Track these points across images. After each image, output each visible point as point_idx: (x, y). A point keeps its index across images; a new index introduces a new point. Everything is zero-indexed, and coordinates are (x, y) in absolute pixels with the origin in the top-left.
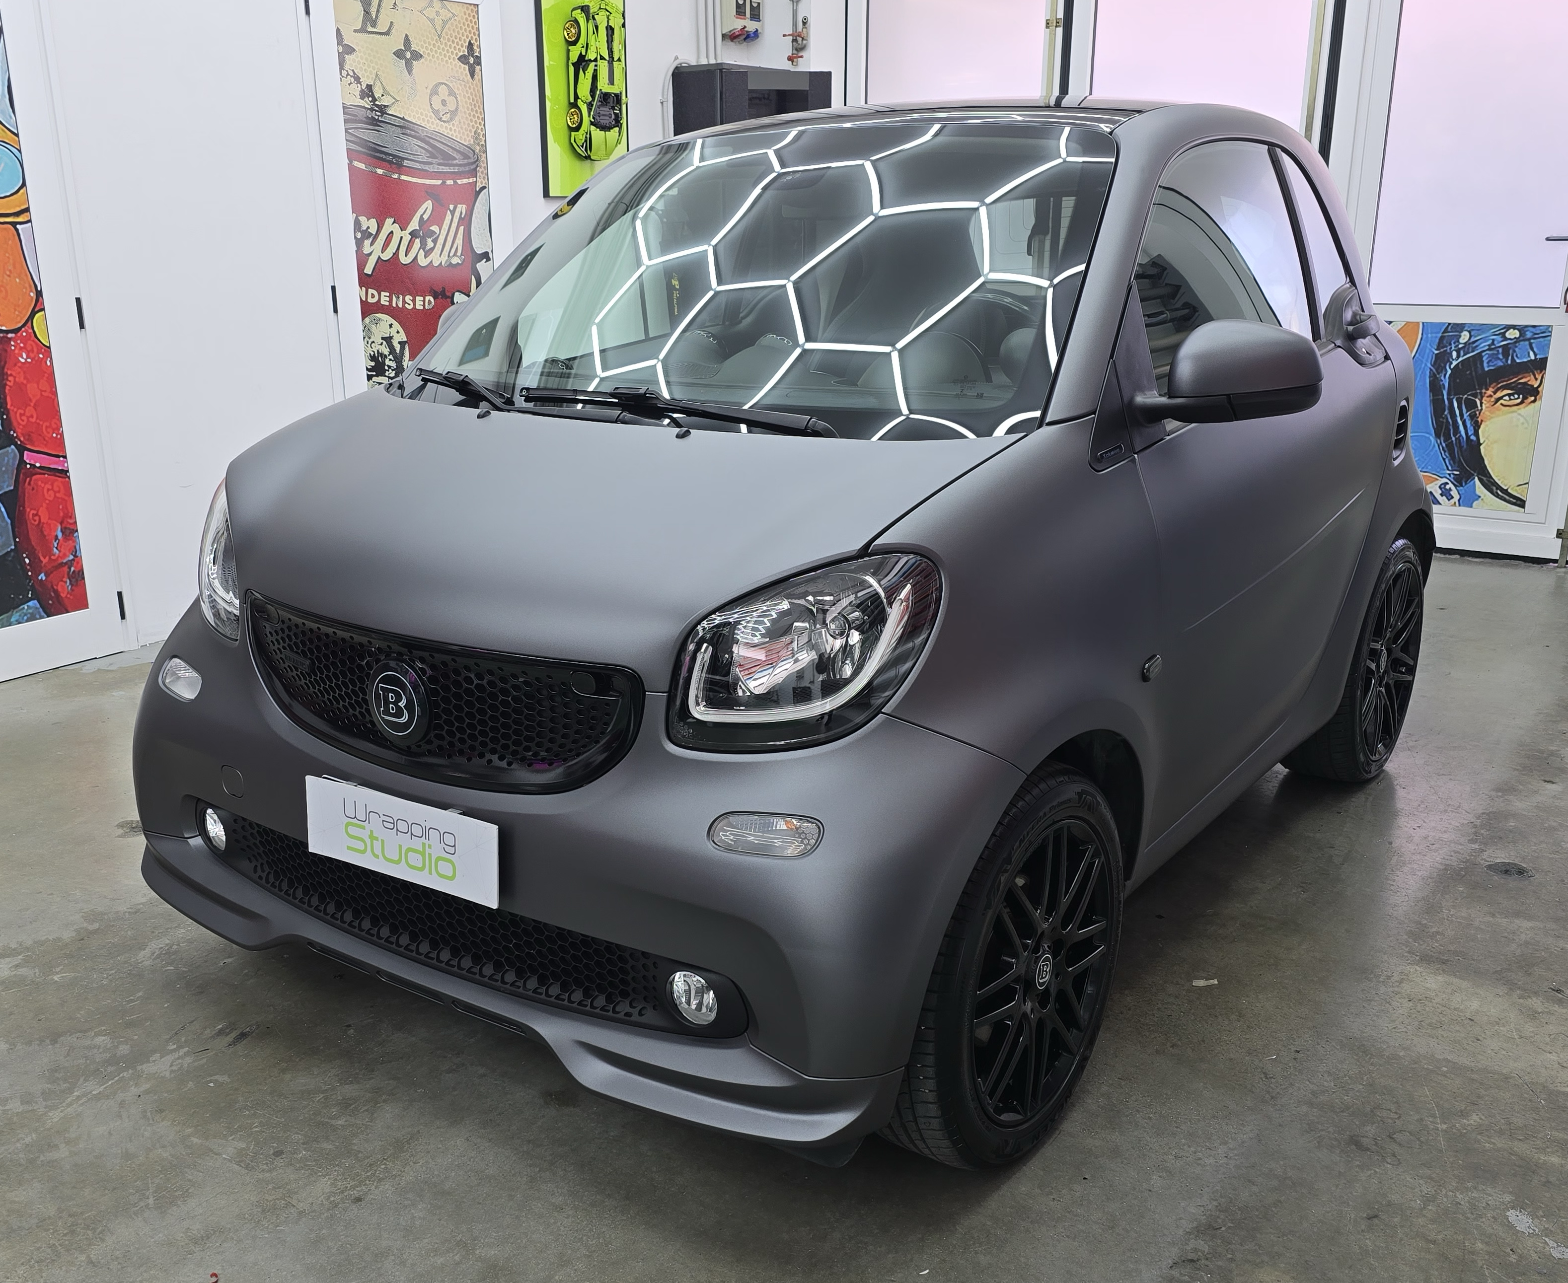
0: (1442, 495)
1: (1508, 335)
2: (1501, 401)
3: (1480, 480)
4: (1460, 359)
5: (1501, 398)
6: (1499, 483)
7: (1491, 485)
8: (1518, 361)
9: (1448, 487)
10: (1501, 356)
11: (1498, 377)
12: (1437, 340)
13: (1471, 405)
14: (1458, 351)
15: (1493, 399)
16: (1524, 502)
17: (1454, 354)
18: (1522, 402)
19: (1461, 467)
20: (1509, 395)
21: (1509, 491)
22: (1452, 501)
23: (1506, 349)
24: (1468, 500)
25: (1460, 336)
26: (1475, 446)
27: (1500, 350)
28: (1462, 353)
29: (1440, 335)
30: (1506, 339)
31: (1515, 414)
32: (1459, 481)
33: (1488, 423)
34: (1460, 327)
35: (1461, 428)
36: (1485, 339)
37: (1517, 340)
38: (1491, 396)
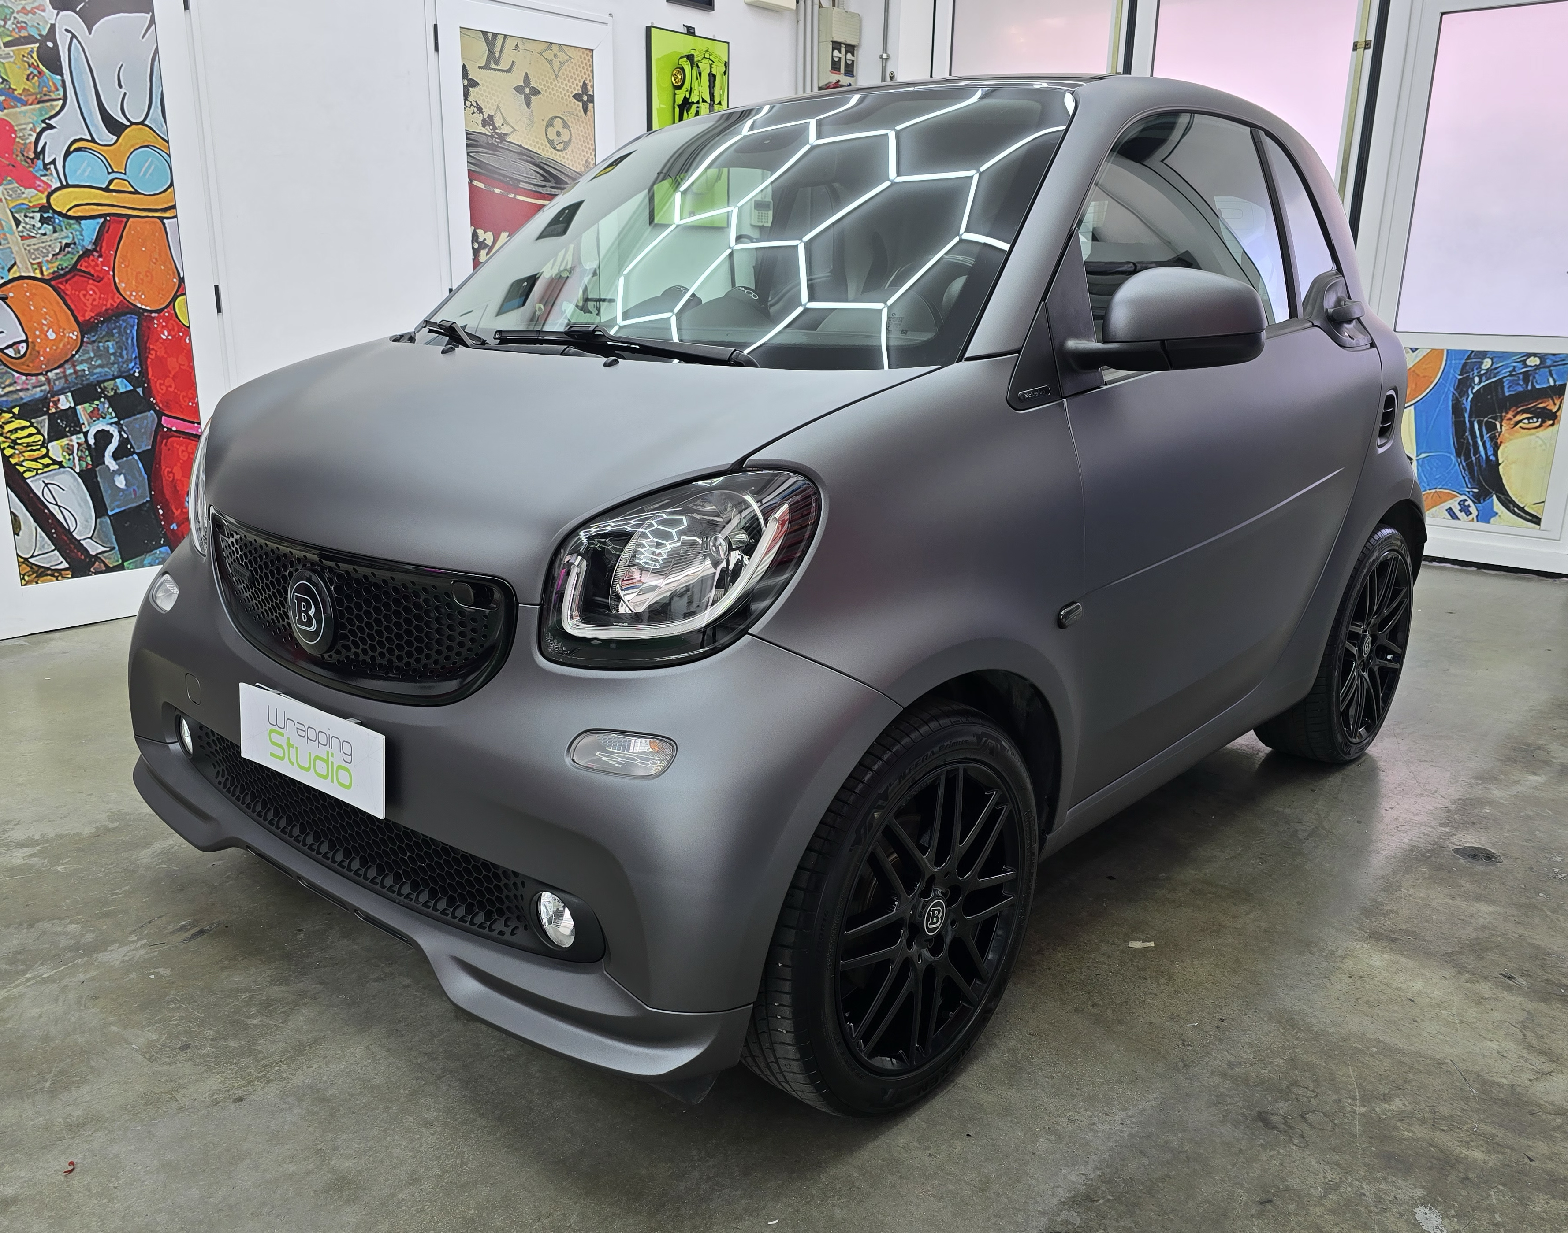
0: (1461, 511)
1: (1528, 362)
2: (1521, 424)
3: (1498, 497)
4: (1482, 384)
5: (1520, 421)
6: (1516, 501)
7: (1508, 503)
8: (1538, 387)
9: (1466, 503)
10: (1521, 382)
11: (1518, 401)
12: (1460, 366)
13: (1491, 427)
14: (1480, 377)
15: (1512, 422)
16: (1540, 519)
17: (1477, 380)
18: (1540, 426)
19: (1480, 485)
20: (1528, 419)
21: (1526, 508)
22: (1471, 517)
23: (1526, 375)
24: (1486, 516)
25: (1482, 363)
26: (1494, 466)
27: (1521, 376)
28: (1484, 378)
29: (1463, 361)
30: (1527, 366)
31: (1533, 437)
32: (1478, 498)
33: (1507, 444)
34: (1483, 355)
35: (1481, 449)
36: (1506, 366)
37: (1537, 367)
38: (1510, 419)
